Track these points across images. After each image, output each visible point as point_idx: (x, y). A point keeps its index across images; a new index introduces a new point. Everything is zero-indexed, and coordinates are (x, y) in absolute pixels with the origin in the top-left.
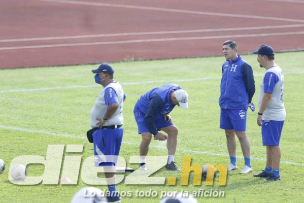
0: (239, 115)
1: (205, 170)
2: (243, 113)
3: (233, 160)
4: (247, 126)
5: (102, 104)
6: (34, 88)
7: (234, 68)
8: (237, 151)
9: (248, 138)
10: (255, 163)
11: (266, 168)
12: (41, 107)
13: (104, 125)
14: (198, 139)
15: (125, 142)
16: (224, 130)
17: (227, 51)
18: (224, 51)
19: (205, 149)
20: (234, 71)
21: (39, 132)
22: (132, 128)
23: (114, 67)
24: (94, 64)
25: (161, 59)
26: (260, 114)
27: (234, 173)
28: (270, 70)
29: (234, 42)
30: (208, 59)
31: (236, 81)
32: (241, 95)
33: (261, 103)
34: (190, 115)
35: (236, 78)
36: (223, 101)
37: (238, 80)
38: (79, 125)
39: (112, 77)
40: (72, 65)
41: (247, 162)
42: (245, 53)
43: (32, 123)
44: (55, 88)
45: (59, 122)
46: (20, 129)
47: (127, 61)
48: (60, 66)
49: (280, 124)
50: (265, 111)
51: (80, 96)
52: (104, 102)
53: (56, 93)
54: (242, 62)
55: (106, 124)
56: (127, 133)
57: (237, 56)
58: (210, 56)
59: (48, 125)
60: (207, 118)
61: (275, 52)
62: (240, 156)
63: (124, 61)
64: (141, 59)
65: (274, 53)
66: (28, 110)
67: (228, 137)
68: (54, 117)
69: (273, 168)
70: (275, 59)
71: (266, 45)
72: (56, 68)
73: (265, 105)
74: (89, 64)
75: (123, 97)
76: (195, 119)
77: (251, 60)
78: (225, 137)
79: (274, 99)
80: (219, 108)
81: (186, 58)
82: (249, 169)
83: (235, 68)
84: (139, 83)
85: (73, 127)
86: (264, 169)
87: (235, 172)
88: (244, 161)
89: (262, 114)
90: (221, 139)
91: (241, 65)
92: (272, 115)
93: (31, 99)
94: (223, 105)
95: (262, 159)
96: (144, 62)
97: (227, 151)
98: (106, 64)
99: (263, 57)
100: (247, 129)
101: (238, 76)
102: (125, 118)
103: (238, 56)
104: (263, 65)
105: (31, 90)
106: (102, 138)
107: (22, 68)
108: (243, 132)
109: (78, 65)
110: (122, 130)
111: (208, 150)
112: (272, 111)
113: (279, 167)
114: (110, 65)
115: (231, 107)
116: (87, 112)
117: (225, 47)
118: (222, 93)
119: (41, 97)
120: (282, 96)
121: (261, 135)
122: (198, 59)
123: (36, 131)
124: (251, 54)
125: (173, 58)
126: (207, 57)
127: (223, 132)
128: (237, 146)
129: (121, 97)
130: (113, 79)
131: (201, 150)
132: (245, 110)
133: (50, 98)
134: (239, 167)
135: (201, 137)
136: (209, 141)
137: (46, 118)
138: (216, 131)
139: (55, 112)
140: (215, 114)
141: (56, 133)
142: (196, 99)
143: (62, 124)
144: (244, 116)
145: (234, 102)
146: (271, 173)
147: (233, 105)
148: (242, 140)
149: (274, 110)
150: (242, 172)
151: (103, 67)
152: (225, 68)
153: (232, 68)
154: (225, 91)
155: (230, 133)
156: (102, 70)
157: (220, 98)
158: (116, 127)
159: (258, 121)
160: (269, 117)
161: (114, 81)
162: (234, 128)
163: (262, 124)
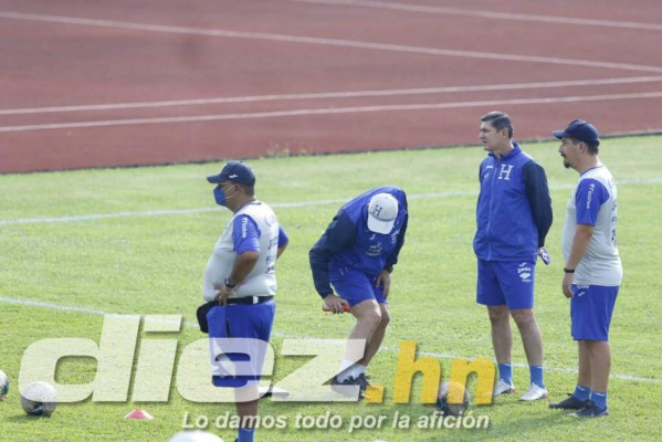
0: (519, 275)
1: (443, 393)
2: (526, 269)
3: (504, 371)
4: (535, 298)
5: (229, 251)
6: (71, 215)
7: (507, 171)
8: (513, 352)
9: (537, 324)
10: (552, 378)
11: (577, 390)
12: (88, 257)
14: (429, 327)
16: (485, 307)
17: (487, 134)
18: (481, 134)
19: (444, 347)
20: (507, 178)
21: (82, 310)
25: (348, 152)
26: (569, 271)
27: (507, 400)
28: (590, 175)
29: (506, 116)
30: (450, 150)
31: (510, 199)
32: (521, 231)
34: (411, 273)
35: (511, 195)
36: (483, 243)
37: (516, 199)
38: (170, 295)
39: (250, 192)
40: (154, 165)
41: (536, 375)
42: (531, 139)
43: (67, 290)
44: (116, 215)
45: (127, 289)
46: (41, 304)
47: (273, 157)
48: (128, 166)
50: (580, 265)
51: (173, 232)
53: (119, 226)
54: (524, 158)
55: (234, 295)
56: (281, 312)
57: (512, 146)
58: (456, 146)
59: (103, 295)
60: (447, 281)
61: (603, 138)
62: (519, 364)
63: (267, 157)
64: (304, 151)
66: (58, 262)
67: (494, 321)
68: (116, 278)
69: (592, 388)
72: (118, 170)
73: (580, 251)
74: (191, 162)
76: (422, 282)
77: (545, 154)
78: (489, 322)
79: (600, 239)
80: (475, 259)
81: (403, 149)
82: (541, 392)
83: (508, 172)
84: (300, 204)
85: (157, 299)
86: (572, 392)
87: (509, 398)
89: (573, 271)
90: (478, 326)
91: (522, 164)
92: (593, 274)
93: (65, 238)
94: (483, 253)
95: (569, 370)
96: (312, 159)
97: (493, 352)
98: (238, 162)
99: (578, 146)
100: (535, 304)
101: (515, 190)
102: (281, 281)
103: (515, 145)
105: (65, 219)
106: (225, 324)
107: (46, 171)
108: (526, 311)
109: (167, 164)
111: (450, 349)
112: (594, 264)
113: (605, 387)
115: (501, 256)
116: (188, 267)
118: (481, 228)
119: (88, 235)
120: (614, 231)
122: (428, 152)
123: (76, 309)
124: (547, 141)
125: (375, 150)
126: (449, 147)
127: (483, 312)
129: (269, 235)
131: (435, 351)
132: (532, 263)
133: (106, 237)
134: (518, 386)
135: (434, 322)
136: (452, 331)
137: (99, 281)
138: (468, 308)
139: (117, 266)
140: (465, 272)
141: (120, 313)
142: (425, 238)
143: (134, 292)
144: (529, 275)
145: (506, 246)
146: (588, 400)
147: (505, 252)
148: (525, 328)
149: (599, 262)
150: (524, 398)
151: (230, 170)
152: (485, 173)
153: (503, 171)
154: (487, 223)
155: (498, 313)
156: (227, 176)
157: (476, 237)
158: (256, 300)
159: (565, 287)
160: (588, 277)
161: (257, 202)
162: (507, 302)
163: (573, 293)
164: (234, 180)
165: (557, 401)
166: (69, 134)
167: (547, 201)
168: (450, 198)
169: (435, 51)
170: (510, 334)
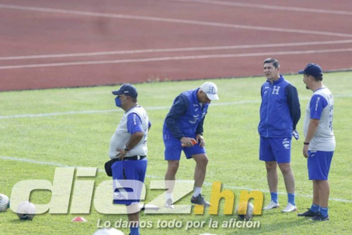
0: (283, 145)
2: (287, 142)
3: (274, 196)
5: (124, 132)
6: (43, 113)
7: (276, 90)
10: (299, 200)
11: (312, 206)
12: (52, 135)
13: (126, 156)
14: (233, 173)
15: (149, 176)
16: (264, 162)
19: (241, 184)
20: (277, 93)
21: (49, 163)
22: (157, 160)
23: (138, 88)
24: (113, 85)
26: (306, 144)
28: (317, 93)
30: (245, 79)
31: (279, 105)
32: (284, 121)
33: (307, 131)
34: (224, 144)
35: (279, 102)
36: (263, 128)
37: (282, 105)
38: (96, 155)
39: (135, 101)
40: (88, 86)
41: (291, 198)
42: (288, 73)
43: (41, 153)
44: (68, 113)
45: (73, 152)
46: (27, 160)
47: (151, 82)
48: (73, 87)
49: (329, 155)
50: (312, 140)
51: (97, 122)
52: (127, 130)
53: (68, 119)
54: (286, 83)
55: (128, 155)
56: (151, 165)
57: (279, 76)
58: (248, 76)
59: (60, 155)
60: (243, 148)
62: (282, 192)
63: (147, 82)
64: (167, 79)
65: (323, 73)
66: (36, 138)
67: (269, 170)
68: (67, 147)
69: (320, 206)
70: (323, 80)
71: (314, 64)
73: (312, 133)
74: (107, 85)
75: (147, 123)
76: (230, 149)
77: (296, 81)
78: (266, 170)
79: (322, 126)
80: (258, 137)
82: (293, 208)
83: (278, 90)
85: (89, 158)
87: (276, 210)
88: (287, 198)
89: (308, 144)
90: (260, 172)
91: (284, 87)
92: (319, 145)
93: (40, 125)
94: (264, 133)
95: (308, 196)
96: (172, 83)
98: (129, 84)
99: (309, 78)
101: (281, 99)
102: (149, 148)
103: (281, 76)
104: (309, 87)
105: (40, 115)
106: (122, 170)
108: (287, 164)
109: (94, 86)
110: (145, 162)
111: (245, 185)
112: (319, 140)
113: (327, 204)
114: (133, 86)
115: (273, 135)
116: (105, 141)
117: (266, 65)
118: (262, 120)
119: (52, 124)
120: (331, 122)
121: (307, 168)
123: (46, 163)
124: (296, 74)
127: (263, 165)
128: (279, 181)
129: (145, 123)
130: (137, 103)
131: (237, 186)
132: (290, 139)
133: (62, 125)
134: (281, 204)
135: (236, 170)
136: (246, 175)
137: (58, 148)
138: (254, 163)
139: (68, 140)
140: (253, 143)
141: (69, 165)
142: (232, 126)
143: (76, 154)
144: (288, 145)
145: (277, 130)
146: (318, 212)
147: (276, 133)
148: (286, 173)
149: (322, 139)
150: (284, 211)
151: (125, 88)
152: (265, 91)
153: (274, 90)
154: (266, 117)
155: (271, 165)
156: (123, 92)
157: (260, 125)
158: (139, 158)
159: (304, 152)
160: (316, 147)
161: (138, 106)
162: (276, 159)
163: (308, 155)
164: (126, 94)
165: (302, 212)
166: (42, 70)
167: (298, 105)
168: (245, 104)
169: (237, 26)
170: (277, 176)
